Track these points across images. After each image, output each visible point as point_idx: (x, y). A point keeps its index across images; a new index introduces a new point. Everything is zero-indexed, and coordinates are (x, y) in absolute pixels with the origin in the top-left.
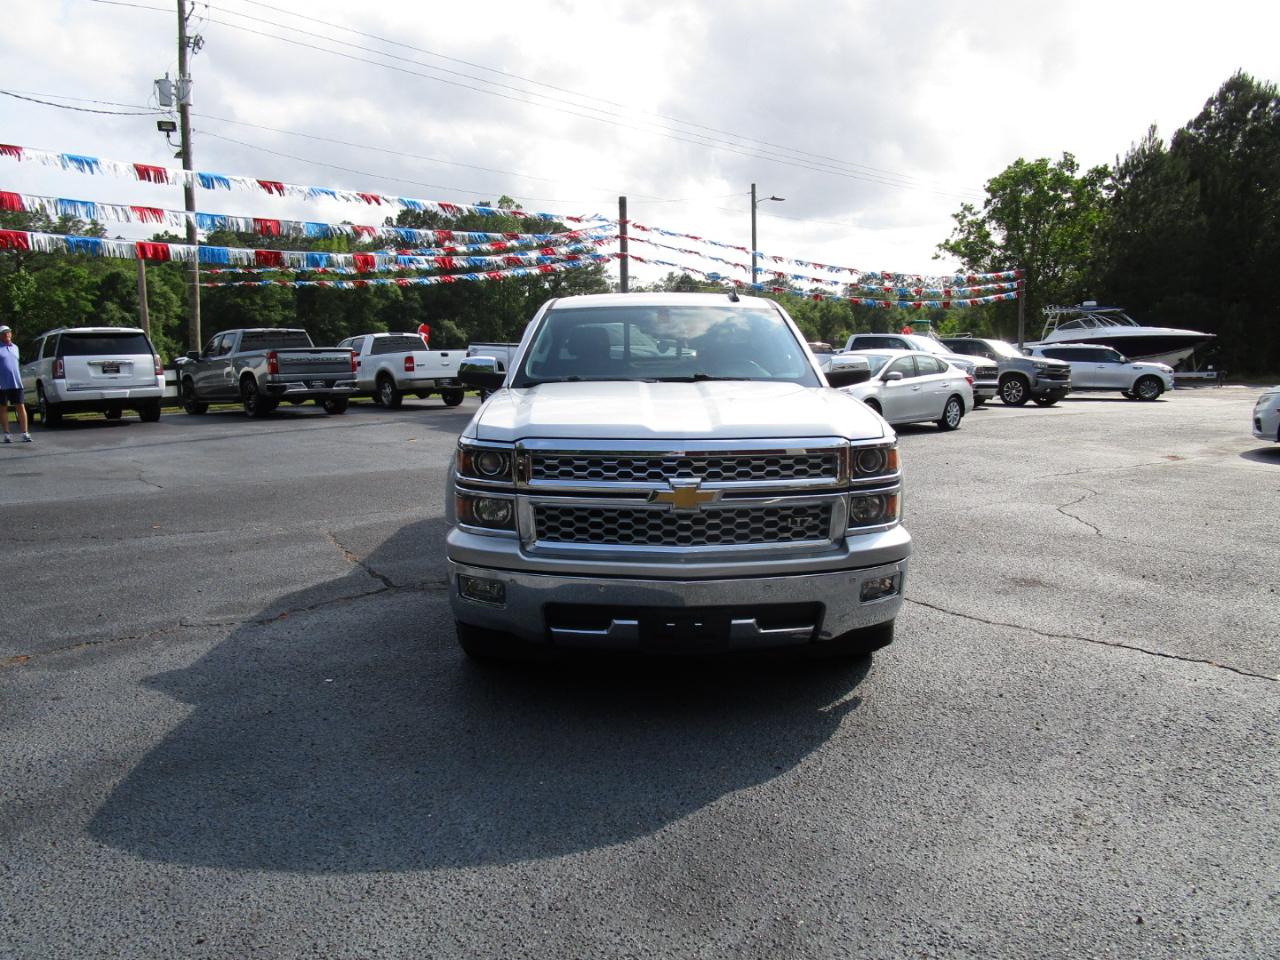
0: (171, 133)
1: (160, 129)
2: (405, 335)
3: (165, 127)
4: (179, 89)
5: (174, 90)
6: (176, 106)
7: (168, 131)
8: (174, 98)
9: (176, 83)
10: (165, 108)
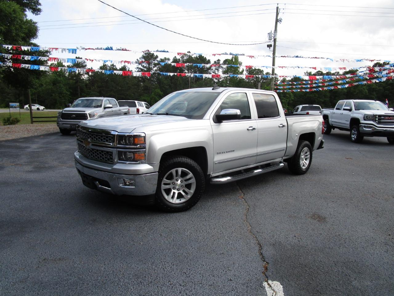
0: (271, 48)
1: (268, 47)
2: (314, 105)
3: (269, 46)
4: (274, 35)
5: (273, 35)
6: (273, 40)
7: (270, 47)
8: (272, 37)
9: (273, 33)
10: (270, 41)
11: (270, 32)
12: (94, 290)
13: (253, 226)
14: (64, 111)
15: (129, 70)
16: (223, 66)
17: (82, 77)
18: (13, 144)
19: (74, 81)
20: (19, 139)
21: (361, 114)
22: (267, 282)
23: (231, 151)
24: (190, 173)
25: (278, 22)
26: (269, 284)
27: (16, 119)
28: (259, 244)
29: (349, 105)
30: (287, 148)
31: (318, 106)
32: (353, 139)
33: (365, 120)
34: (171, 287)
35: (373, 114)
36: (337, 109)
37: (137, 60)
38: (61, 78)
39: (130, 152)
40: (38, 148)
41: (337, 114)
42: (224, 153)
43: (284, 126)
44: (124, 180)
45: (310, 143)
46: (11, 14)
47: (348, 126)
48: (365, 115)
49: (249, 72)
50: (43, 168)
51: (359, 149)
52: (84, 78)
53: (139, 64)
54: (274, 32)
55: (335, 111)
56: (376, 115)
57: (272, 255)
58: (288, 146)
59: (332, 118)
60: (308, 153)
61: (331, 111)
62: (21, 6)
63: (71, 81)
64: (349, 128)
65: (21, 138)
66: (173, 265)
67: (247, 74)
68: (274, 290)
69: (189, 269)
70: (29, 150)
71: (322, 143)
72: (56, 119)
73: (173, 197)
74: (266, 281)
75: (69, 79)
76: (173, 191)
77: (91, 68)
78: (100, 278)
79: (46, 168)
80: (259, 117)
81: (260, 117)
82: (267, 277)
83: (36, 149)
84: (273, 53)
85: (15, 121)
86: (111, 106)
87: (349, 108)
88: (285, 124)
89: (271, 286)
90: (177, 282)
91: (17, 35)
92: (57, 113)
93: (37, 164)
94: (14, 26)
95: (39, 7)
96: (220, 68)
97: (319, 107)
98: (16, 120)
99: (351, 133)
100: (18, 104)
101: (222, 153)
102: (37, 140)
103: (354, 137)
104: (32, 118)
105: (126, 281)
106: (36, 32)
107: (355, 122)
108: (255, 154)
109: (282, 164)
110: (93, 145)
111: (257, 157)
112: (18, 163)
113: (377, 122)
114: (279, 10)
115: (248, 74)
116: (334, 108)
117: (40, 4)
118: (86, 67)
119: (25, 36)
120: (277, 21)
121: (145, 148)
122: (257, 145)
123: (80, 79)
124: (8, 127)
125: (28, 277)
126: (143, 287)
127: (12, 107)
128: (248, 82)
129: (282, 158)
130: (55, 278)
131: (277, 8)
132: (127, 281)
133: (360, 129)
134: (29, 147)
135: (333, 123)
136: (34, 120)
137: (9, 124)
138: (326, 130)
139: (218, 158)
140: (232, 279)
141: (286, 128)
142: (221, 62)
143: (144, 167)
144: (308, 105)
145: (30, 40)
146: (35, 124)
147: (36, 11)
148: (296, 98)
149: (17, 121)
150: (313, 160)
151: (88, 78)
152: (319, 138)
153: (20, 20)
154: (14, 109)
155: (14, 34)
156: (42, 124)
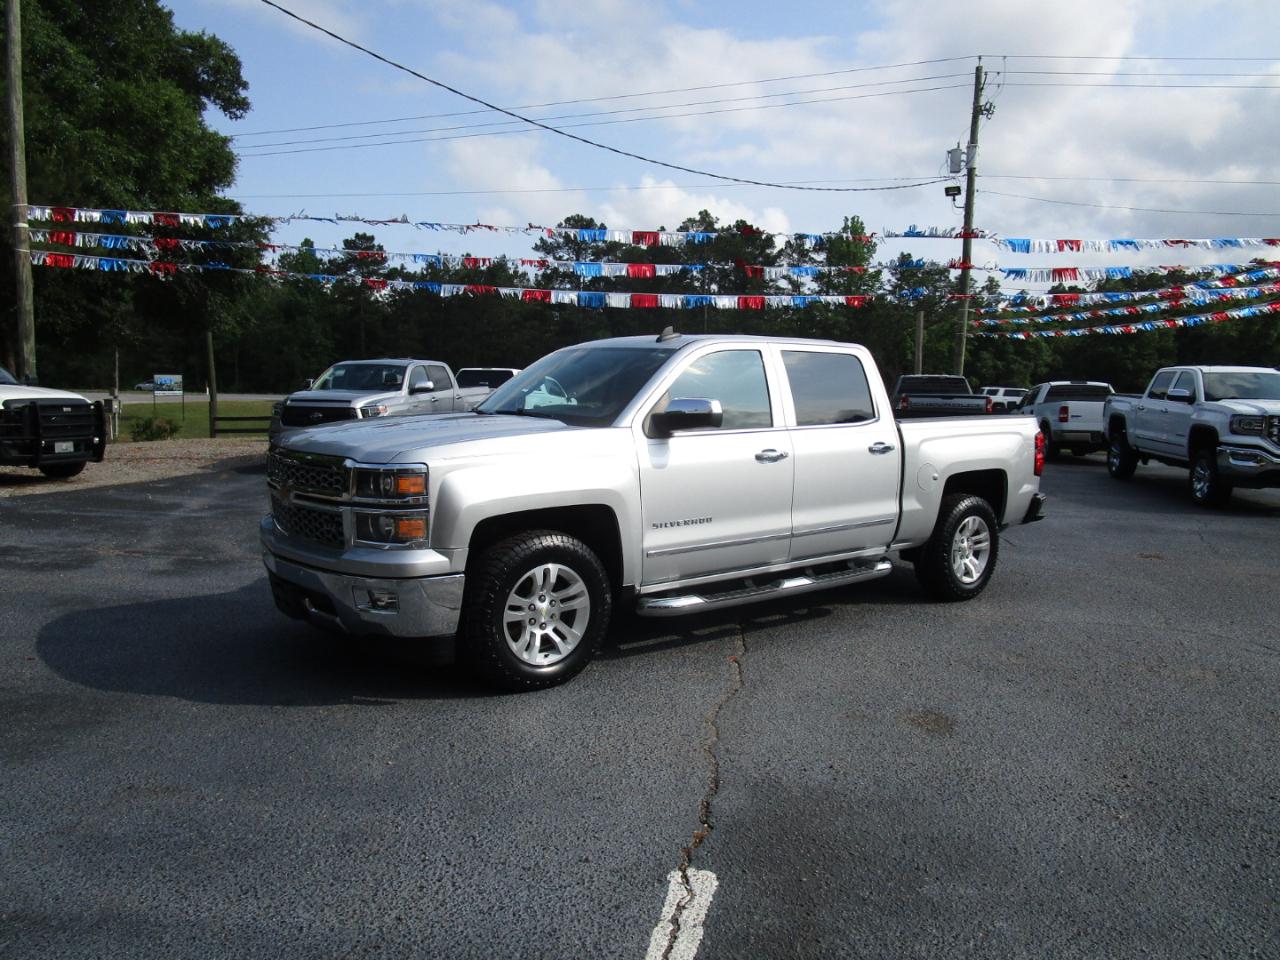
0: (957, 197)
1: (947, 194)
2: (1089, 383)
3: (952, 192)
4: (968, 154)
5: (964, 157)
6: (964, 171)
7: (954, 195)
8: (963, 164)
9: (965, 151)
10: (953, 175)
11: (956, 147)
12: (227, 862)
13: (722, 736)
14: (292, 401)
15: (516, 272)
16: (814, 256)
17: (372, 294)
18: (138, 497)
19: (349, 308)
20: (159, 481)
21: (1221, 412)
22: (684, 871)
23: (701, 521)
24: (577, 581)
25: (981, 116)
26: (685, 877)
27: (169, 422)
28: (716, 782)
29: (1190, 381)
30: (904, 515)
31: (1105, 385)
32: (1198, 494)
33: (1234, 432)
34: (422, 866)
35: (1259, 414)
36: (1152, 395)
37: (542, 239)
38: (308, 299)
39: (387, 516)
40: (202, 510)
41: (1152, 411)
42: (678, 524)
43: (887, 449)
44: (370, 594)
45: (989, 502)
46: (157, 116)
47: (1183, 452)
48: (1234, 416)
49: (902, 273)
50: (198, 563)
51: (1206, 526)
52: (380, 299)
53: (548, 253)
54: (968, 147)
55: (1145, 402)
56: (1272, 417)
57: (734, 810)
58: (905, 508)
59: (1136, 426)
60: (984, 535)
61: (1135, 402)
62: (187, 92)
63: (339, 307)
64: (1187, 459)
65: (163, 481)
66: (452, 818)
67: (894, 280)
68: (690, 891)
69: (489, 830)
70: (177, 513)
71: (1035, 504)
72: (266, 424)
73: (529, 647)
74: (680, 869)
75: (333, 301)
76: (529, 628)
77: (399, 268)
78: (251, 836)
79: (209, 562)
80: (799, 423)
81: (804, 421)
82: (690, 860)
83: (194, 511)
84: (964, 213)
85: (166, 431)
86: (430, 385)
87: (1187, 393)
88: (895, 442)
89: (688, 882)
90: (443, 856)
91: (174, 177)
92: (271, 404)
93: (187, 551)
94: (164, 151)
95: (243, 93)
96: (805, 262)
97: (1107, 388)
98: (168, 427)
99: (1192, 473)
100: (178, 378)
101: (668, 525)
102: (207, 486)
103: (1201, 489)
104: (214, 419)
105: (315, 846)
106: (231, 168)
107: (1203, 438)
108: (786, 530)
109: (885, 566)
110: (298, 497)
111: (794, 539)
112: (139, 548)
113: (1275, 439)
114: (983, 76)
115: (898, 279)
116: (1143, 393)
117: (245, 85)
118: (386, 265)
119: (197, 178)
120: (977, 112)
121: (426, 505)
122: (792, 505)
123: (367, 299)
124: (139, 448)
125: (78, 824)
126: (351, 862)
127: (160, 387)
128: (896, 307)
129: (888, 546)
130: (141, 829)
131: (978, 70)
132: (317, 846)
133: (1221, 462)
134: (177, 506)
135: (1139, 443)
136: (221, 425)
137: (148, 439)
138: (1117, 464)
139: (656, 540)
140: (590, 858)
141: (894, 456)
142: (808, 244)
143: (426, 559)
144: (1068, 383)
145: (212, 189)
146: (219, 440)
147: (235, 105)
148: (1059, 358)
149: (171, 429)
150: (1001, 554)
151: (390, 296)
152: (1023, 488)
153: (184, 132)
154: (167, 393)
155: (165, 174)
156: (238, 439)
